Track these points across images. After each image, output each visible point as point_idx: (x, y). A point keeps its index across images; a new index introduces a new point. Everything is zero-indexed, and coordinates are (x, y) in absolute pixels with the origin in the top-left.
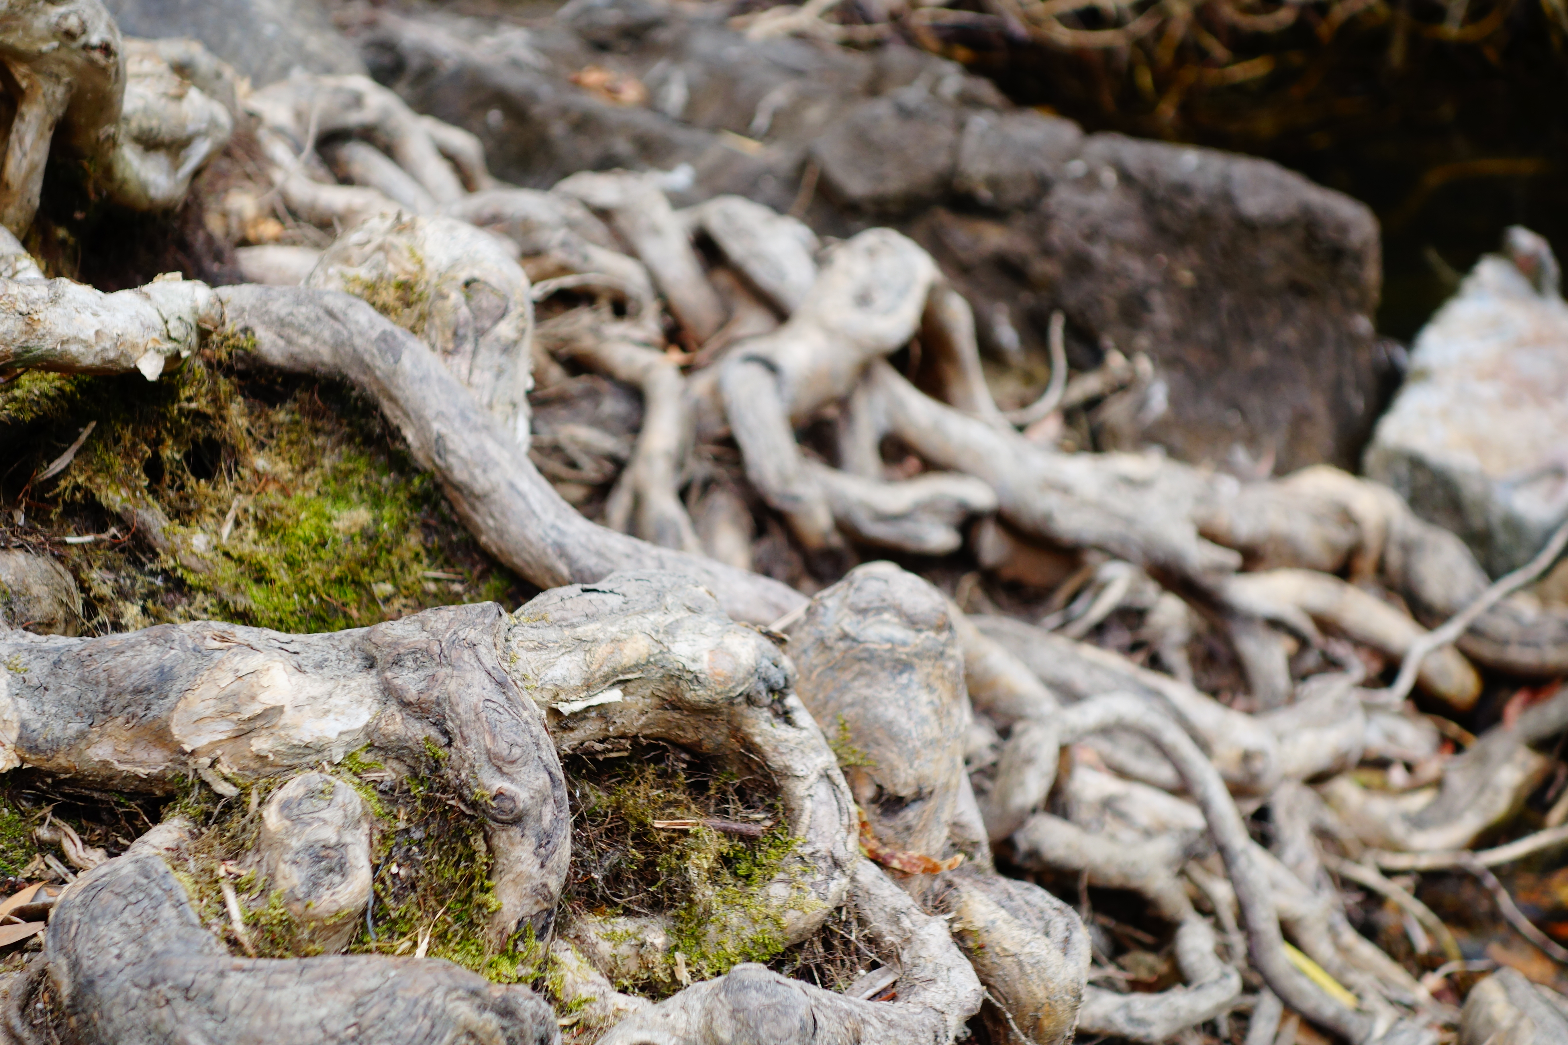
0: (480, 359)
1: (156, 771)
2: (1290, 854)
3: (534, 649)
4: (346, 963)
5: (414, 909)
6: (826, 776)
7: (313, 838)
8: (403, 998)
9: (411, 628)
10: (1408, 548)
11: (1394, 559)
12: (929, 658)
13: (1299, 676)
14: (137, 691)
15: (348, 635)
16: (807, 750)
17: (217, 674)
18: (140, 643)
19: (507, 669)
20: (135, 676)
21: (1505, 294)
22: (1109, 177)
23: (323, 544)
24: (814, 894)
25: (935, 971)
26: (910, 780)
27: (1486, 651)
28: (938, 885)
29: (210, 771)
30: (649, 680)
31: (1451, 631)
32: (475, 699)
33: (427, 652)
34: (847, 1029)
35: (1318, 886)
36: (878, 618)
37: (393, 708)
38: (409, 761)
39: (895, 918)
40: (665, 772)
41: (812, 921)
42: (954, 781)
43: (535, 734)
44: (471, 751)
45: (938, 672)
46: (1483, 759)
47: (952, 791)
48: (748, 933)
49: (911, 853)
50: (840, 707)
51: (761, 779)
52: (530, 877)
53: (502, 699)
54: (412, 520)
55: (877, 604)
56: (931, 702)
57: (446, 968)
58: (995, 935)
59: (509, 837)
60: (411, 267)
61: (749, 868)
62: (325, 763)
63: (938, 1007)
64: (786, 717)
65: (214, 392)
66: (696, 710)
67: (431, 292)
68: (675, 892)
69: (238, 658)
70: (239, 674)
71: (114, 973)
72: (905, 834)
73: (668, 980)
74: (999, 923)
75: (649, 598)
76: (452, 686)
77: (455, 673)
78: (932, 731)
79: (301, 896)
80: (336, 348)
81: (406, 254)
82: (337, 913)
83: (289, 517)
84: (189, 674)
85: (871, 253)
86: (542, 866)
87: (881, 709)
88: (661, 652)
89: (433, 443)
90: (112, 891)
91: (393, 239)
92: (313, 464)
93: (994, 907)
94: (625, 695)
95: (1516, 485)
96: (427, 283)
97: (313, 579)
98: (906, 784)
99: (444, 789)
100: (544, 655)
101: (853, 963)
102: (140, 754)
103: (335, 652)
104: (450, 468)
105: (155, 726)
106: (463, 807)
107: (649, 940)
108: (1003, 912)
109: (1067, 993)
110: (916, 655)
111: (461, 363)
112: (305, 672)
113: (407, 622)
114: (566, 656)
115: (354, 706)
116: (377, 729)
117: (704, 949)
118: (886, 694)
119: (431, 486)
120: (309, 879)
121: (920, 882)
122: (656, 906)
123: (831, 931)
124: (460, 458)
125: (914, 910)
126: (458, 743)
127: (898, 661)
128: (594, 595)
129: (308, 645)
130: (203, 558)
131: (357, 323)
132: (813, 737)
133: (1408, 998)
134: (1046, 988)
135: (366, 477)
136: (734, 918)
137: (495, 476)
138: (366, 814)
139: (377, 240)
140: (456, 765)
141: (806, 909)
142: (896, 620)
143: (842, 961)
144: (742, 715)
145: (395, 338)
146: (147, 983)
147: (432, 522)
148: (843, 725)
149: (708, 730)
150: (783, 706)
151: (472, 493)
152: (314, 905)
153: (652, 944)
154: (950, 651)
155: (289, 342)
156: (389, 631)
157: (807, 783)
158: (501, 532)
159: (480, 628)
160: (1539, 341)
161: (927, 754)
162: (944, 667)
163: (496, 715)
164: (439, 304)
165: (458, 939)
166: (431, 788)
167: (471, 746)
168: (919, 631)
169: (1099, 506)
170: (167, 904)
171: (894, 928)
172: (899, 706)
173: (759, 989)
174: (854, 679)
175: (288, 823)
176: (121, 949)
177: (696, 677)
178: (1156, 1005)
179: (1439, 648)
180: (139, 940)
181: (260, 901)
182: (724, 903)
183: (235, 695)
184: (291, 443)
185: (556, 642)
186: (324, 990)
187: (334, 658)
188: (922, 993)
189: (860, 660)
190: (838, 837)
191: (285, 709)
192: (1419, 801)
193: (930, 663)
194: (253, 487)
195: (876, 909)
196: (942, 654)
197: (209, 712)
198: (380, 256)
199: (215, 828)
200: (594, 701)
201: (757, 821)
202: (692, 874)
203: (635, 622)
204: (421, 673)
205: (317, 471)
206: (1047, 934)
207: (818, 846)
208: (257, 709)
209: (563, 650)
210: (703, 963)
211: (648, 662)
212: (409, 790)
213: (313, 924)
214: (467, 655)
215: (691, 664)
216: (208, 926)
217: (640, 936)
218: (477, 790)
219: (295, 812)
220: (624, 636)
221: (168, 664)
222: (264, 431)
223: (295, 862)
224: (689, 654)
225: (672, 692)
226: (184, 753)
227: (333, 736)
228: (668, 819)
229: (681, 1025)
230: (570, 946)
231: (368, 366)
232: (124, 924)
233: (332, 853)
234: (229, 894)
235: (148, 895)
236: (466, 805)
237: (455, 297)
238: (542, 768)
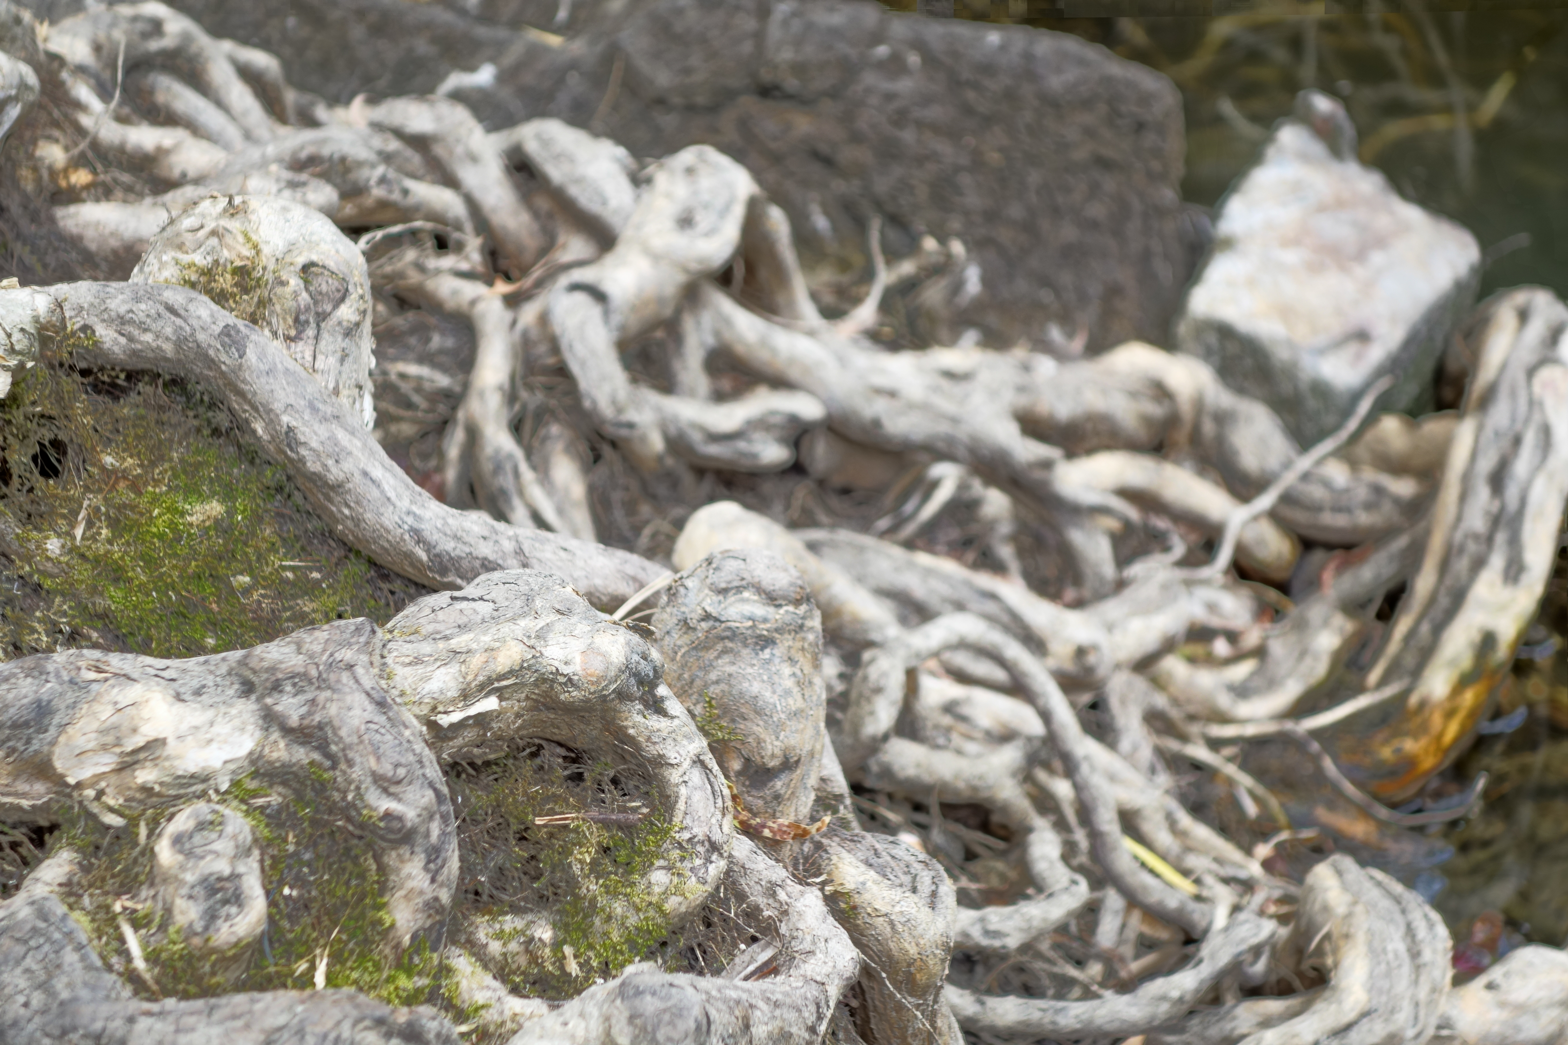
0: (322, 344)
1: (40, 802)
2: (1125, 744)
3: (410, 664)
4: (253, 1001)
5: (309, 930)
6: (698, 761)
7: (207, 871)
8: (314, 1034)
9: (286, 650)
10: (1223, 418)
11: (1208, 428)
12: (789, 632)
13: (1123, 560)
14: (16, 726)
15: (224, 659)
16: (679, 738)
17: (96, 707)
18: (14, 675)
19: (385, 686)
20: (12, 711)
21: (1304, 157)
22: (914, 59)
23: (178, 539)
24: (694, 879)
25: (814, 943)
26: (777, 752)
27: (1299, 516)
28: (807, 847)
29: (96, 804)
30: (523, 685)
31: (1266, 501)
32: (356, 722)
33: (304, 676)
34: (737, 1018)
35: (1153, 771)
36: (739, 596)
37: (276, 735)
38: (295, 785)
39: (771, 890)
40: (541, 768)
41: (693, 904)
42: (818, 747)
43: (418, 751)
44: (356, 773)
45: (799, 644)
46: (1302, 626)
47: (817, 756)
48: (632, 921)
49: (780, 821)
50: (706, 686)
51: (635, 768)
52: (421, 893)
53: (383, 719)
54: (266, 511)
55: (736, 584)
56: (794, 674)
57: (351, 998)
58: (867, 896)
59: (399, 855)
60: (247, 252)
61: (628, 855)
62: (211, 792)
63: (819, 979)
64: (657, 707)
65: (57, 393)
66: (569, 709)
67: (269, 277)
68: (559, 887)
69: (116, 690)
70: (119, 706)
71: (23, 1023)
72: (775, 803)
73: (557, 973)
74: (869, 884)
75: (519, 603)
76: (333, 710)
77: (335, 696)
78: (795, 702)
79: (199, 930)
80: (179, 343)
81: (241, 239)
82: (236, 944)
83: (142, 514)
84: (67, 707)
85: (690, 171)
86: (433, 880)
87: (746, 685)
88: (533, 657)
89: (283, 437)
90: (12, 937)
91: (226, 223)
92: (162, 458)
93: (863, 867)
94: (501, 701)
95: (1322, 352)
96: (264, 268)
97: (170, 576)
98: (773, 756)
99: (332, 809)
100: (420, 669)
101: (733, 937)
102: (22, 786)
103: (211, 677)
104: (302, 460)
105: (37, 760)
106: (351, 828)
107: (537, 935)
108: (872, 873)
109: (937, 948)
110: (777, 630)
111: (303, 349)
112: (183, 701)
113: (282, 643)
114: (442, 669)
115: (237, 734)
116: (261, 756)
117: (590, 940)
118: (749, 670)
119: (284, 478)
120: (206, 912)
121: (789, 849)
122: (542, 901)
123: (710, 910)
124: (311, 449)
125: (789, 882)
126: (343, 766)
127: (760, 637)
128: (464, 605)
129: (184, 671)
130: (60, 563)
131: (199, 317)
132: (685, 725)
133: (1242, 874)
134: (917, 945)
135: (216, 469)
136: (619, 907)
137: (348, 465)
138: (256, 841)
139: (210, 225)
140: (342, 786)
141: (688, 895)
142: (756, 598)
143: (723, 938)
144: (615, 710)
145: (238, 331)
146: (57, 1032)
147: (287, 511)
148: (709, 702)
149: (582, 726)
150: (654, 696)
151: (326, 483)
152: (214, 939)
153: (540, 939)
154: (809, 623)
155: (131, 339)
156: (264, 655)
157: (681, 770)
158: (357, 521)
159: (356, 647)
160: (1339, 204)
161: (793, 724)
162: (804, 639)
163: (378, 737)
164: (279, 290)
165: (354, 957)
166: (317, 811)
167: (356, 768)
168: (779, 606)
169: (924, 407)
170: (69, 948)
171: (771, 901)
172: (763, 681)
173: (654, 994)
174: (718, 657)
175: (180, 858)
176: (28, 996)
177: (570, 680)
178: (1010, 917)
179: (1256, 518)
180: (45, 986)
181: (159, 936)
182: (607, 893)
183: (116, 727)
184: (137, 437)
185: (431, 655)
186: (235, 1030)
187: (211, 684)
188: (802, 966)
189: (723, 639)
190: (714, 821)
191: (168, 741)
192: (1242, 670)
193: (790, 637)
194: (103, 486)
195: (752, 883)
196: (801, 627)
197: (91, 745)
198: (214, 241)
199: (105, 861)
200: (473, 711)
201: (635, 810)
202: (576, 868)
203: (507, 629)
204: (301, 698)
205: (167, 465)
206: (914, 890)
207: (695, 831)
208: (139, 741)
209: (439, 663)
210: (591, 954)
211: (522, 667)
212: (295, 813)
213: (214, 957)
214: (345, 677)
215: (565, 667)
216: (109, 968)
217: (528, 933)
218: (365, 812)
219: (187, 846)
220: (497, 644)
221: (45, 698)
222: (110, 427)
223: (190, 897)
224: (562, 658)
225: (545, 695)
226: (67, 785)
227: (217, 764)
228: (547, 815)
229: (580, 1033)
230: (462, 952)
231: (213, 361)
232: (27, 971)
233: (228, 885)
234: (127, 930)
235: (49, 939)
236: (354, 825)
237: (295, 282)
238: (426, 785)
